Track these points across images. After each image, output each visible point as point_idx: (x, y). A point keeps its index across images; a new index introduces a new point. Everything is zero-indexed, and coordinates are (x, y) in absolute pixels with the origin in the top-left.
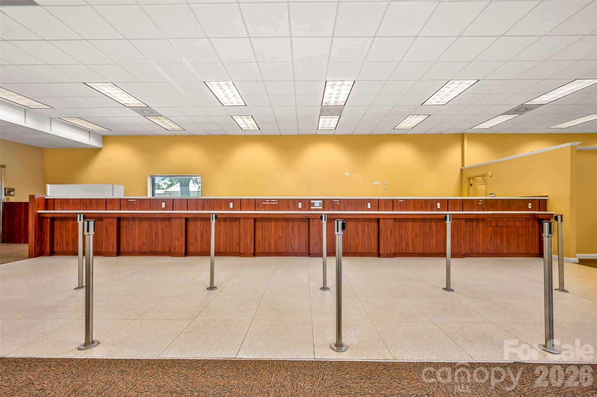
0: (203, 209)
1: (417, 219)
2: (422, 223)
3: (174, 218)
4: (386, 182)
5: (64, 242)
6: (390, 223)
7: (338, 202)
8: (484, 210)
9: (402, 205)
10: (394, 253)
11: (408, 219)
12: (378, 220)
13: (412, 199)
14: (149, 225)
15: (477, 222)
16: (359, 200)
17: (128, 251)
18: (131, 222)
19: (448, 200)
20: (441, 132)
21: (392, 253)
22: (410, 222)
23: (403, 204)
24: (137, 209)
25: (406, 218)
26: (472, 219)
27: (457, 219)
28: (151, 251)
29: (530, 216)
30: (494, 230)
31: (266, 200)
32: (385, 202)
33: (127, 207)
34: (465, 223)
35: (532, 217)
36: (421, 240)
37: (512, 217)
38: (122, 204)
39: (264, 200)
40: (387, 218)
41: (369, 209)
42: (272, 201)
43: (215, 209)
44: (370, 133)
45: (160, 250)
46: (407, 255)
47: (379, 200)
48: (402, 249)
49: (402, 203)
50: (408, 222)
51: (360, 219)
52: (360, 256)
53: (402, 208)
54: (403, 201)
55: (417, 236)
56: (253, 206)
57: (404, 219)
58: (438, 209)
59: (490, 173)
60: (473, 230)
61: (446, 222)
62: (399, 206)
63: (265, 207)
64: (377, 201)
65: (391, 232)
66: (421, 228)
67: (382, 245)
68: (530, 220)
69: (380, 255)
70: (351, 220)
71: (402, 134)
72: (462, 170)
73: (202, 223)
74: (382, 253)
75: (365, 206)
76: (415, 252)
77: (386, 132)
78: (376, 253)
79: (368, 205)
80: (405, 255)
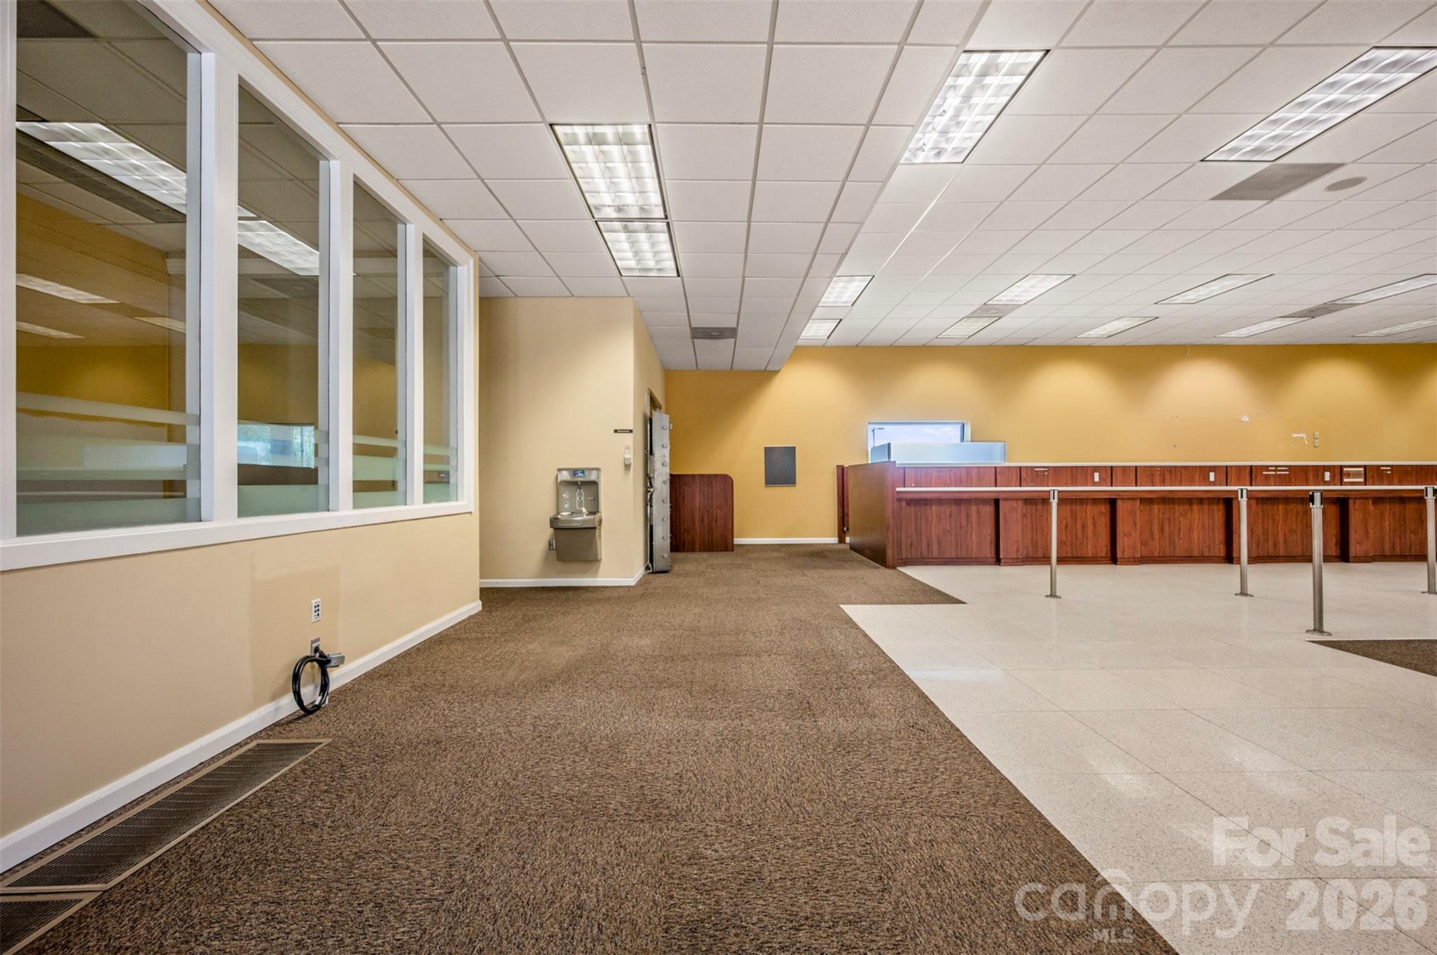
0: (1163, 483)
3: (1123, 499)
5: (924, 543)
14: (1072, 510)
17: (1035, 556)
18: (1039, 507)
24: (1050, 484)
28: (1075, 556)
31: (1270, 468)
33: (1032, 482)
38: (1024, 476)
39: (1266, 468)
42: (1279, 468)
43: (1183, 483)
45: (1090, 555)
56: (1248, 477)
63: (1267, 480)
73: (1161, 507)
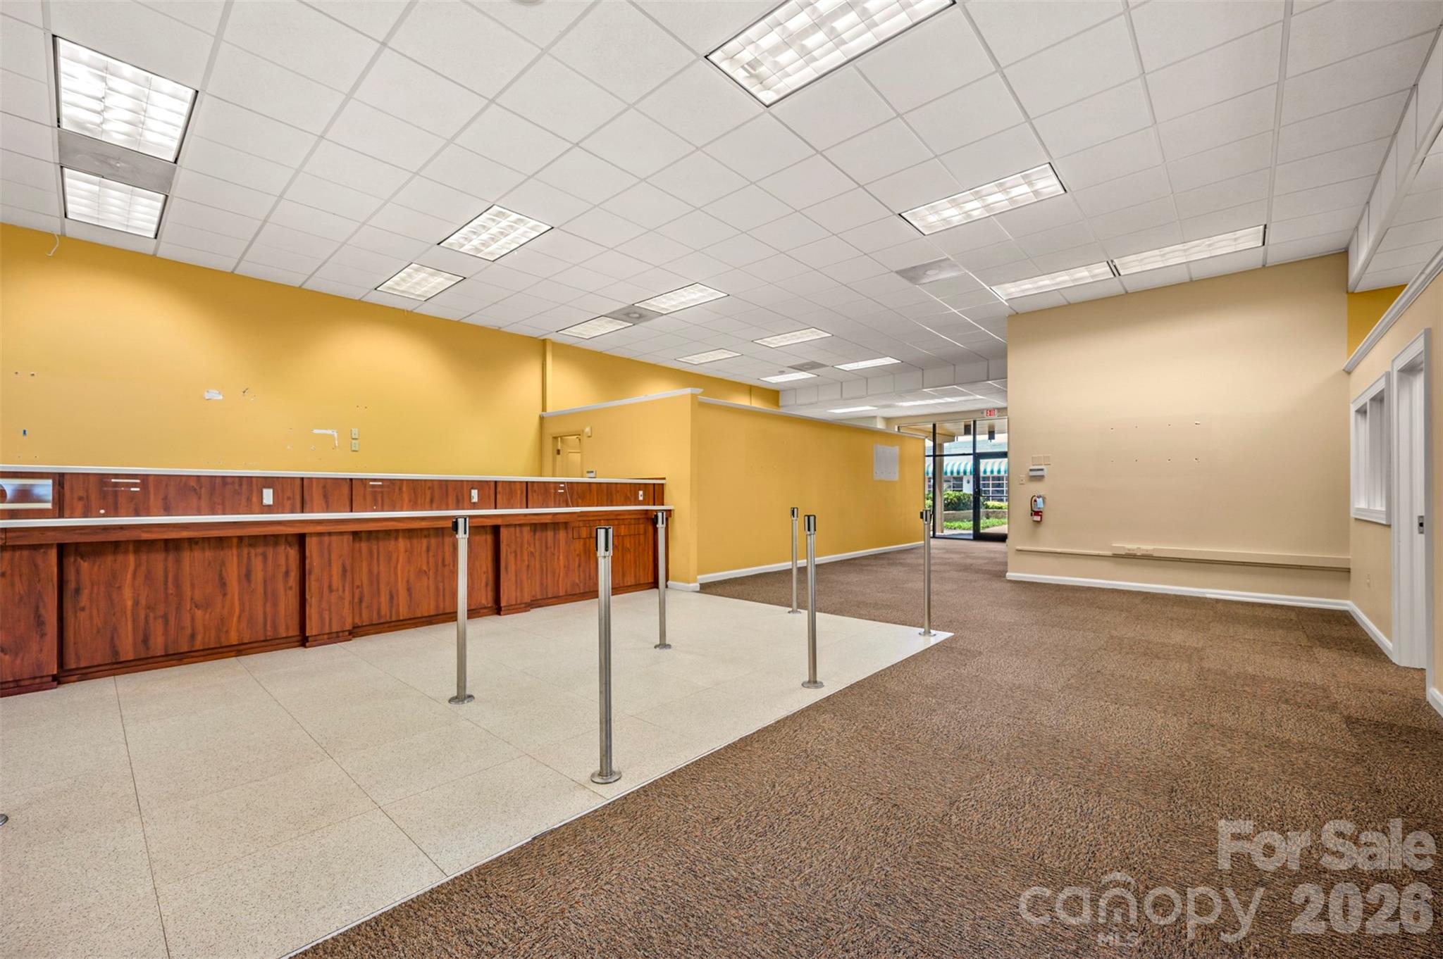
1: (421, 530)
2: (433, 541)
4: (355, 431)
6: (341, 546)
7: (135, 485)
8: (567, 506)
9: (380, 495)
10: (354, 628)
11: (397, 531)
12: (301, 539)
13: (407, 480)
15: (554, 529)
16: (229, 480)
19: (496, 482)
20: (501, 326)
21: (348, 627)
22: (400, 540)
23: (382, 492)
25: (390, 530)
26: (546, 524)
27: (515, 525)
29: (641, 514)
30: (585, 544)
32: (324, 487)
34: (532, 534)
35: (643, 516)
36: (431, 582)
37: (614, 517)
40: (328, 532)
41: (269, 506)
44: (300, 283)
46: (394, 626)
47: (305, 480)
48: (379, 613)
49: (380, 490)
50: (396, 539)
51: (235, 541)
52: (233, 654)
53: (380, 502)
54: (380, 483)
55: (420, 573)
57: (385, 531)
58: (474, 503)
59: (587, 430)
60: (547, 548)
61: (457, 536)
62: (369, 498)
64: (298, 482)
65: (344, 571)
66: (431, 554)
67: (312, 611)
68: (641, 521)
69: (308, 641)
70: (197, 543)
71: (403, 310)
72: (542, 418)
74: (314, 634)
75: (255, 499)
76: (416, 616)
77: (356, 294)
78: (294, 636)
79: (265, 496)
80: (389, 627)
